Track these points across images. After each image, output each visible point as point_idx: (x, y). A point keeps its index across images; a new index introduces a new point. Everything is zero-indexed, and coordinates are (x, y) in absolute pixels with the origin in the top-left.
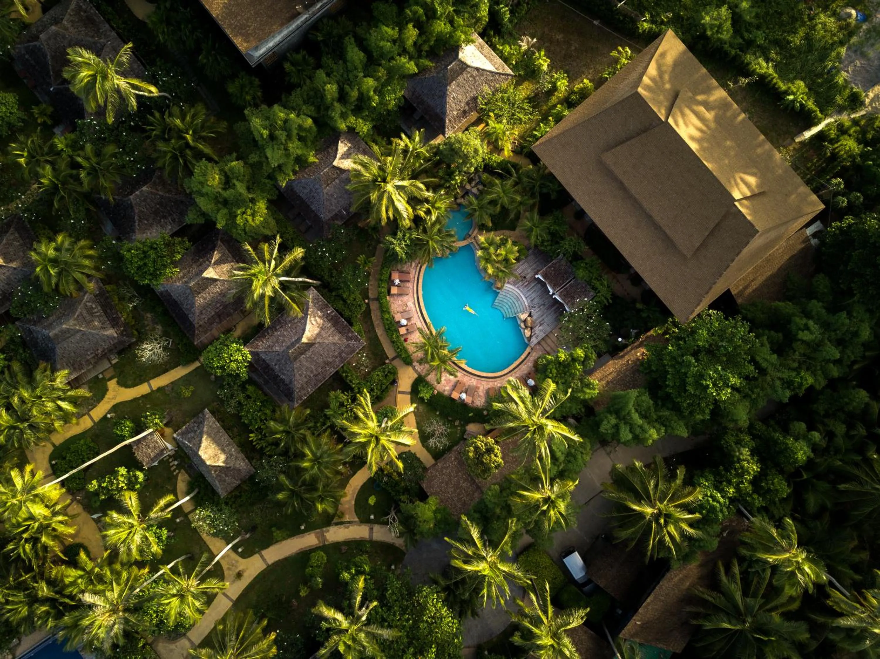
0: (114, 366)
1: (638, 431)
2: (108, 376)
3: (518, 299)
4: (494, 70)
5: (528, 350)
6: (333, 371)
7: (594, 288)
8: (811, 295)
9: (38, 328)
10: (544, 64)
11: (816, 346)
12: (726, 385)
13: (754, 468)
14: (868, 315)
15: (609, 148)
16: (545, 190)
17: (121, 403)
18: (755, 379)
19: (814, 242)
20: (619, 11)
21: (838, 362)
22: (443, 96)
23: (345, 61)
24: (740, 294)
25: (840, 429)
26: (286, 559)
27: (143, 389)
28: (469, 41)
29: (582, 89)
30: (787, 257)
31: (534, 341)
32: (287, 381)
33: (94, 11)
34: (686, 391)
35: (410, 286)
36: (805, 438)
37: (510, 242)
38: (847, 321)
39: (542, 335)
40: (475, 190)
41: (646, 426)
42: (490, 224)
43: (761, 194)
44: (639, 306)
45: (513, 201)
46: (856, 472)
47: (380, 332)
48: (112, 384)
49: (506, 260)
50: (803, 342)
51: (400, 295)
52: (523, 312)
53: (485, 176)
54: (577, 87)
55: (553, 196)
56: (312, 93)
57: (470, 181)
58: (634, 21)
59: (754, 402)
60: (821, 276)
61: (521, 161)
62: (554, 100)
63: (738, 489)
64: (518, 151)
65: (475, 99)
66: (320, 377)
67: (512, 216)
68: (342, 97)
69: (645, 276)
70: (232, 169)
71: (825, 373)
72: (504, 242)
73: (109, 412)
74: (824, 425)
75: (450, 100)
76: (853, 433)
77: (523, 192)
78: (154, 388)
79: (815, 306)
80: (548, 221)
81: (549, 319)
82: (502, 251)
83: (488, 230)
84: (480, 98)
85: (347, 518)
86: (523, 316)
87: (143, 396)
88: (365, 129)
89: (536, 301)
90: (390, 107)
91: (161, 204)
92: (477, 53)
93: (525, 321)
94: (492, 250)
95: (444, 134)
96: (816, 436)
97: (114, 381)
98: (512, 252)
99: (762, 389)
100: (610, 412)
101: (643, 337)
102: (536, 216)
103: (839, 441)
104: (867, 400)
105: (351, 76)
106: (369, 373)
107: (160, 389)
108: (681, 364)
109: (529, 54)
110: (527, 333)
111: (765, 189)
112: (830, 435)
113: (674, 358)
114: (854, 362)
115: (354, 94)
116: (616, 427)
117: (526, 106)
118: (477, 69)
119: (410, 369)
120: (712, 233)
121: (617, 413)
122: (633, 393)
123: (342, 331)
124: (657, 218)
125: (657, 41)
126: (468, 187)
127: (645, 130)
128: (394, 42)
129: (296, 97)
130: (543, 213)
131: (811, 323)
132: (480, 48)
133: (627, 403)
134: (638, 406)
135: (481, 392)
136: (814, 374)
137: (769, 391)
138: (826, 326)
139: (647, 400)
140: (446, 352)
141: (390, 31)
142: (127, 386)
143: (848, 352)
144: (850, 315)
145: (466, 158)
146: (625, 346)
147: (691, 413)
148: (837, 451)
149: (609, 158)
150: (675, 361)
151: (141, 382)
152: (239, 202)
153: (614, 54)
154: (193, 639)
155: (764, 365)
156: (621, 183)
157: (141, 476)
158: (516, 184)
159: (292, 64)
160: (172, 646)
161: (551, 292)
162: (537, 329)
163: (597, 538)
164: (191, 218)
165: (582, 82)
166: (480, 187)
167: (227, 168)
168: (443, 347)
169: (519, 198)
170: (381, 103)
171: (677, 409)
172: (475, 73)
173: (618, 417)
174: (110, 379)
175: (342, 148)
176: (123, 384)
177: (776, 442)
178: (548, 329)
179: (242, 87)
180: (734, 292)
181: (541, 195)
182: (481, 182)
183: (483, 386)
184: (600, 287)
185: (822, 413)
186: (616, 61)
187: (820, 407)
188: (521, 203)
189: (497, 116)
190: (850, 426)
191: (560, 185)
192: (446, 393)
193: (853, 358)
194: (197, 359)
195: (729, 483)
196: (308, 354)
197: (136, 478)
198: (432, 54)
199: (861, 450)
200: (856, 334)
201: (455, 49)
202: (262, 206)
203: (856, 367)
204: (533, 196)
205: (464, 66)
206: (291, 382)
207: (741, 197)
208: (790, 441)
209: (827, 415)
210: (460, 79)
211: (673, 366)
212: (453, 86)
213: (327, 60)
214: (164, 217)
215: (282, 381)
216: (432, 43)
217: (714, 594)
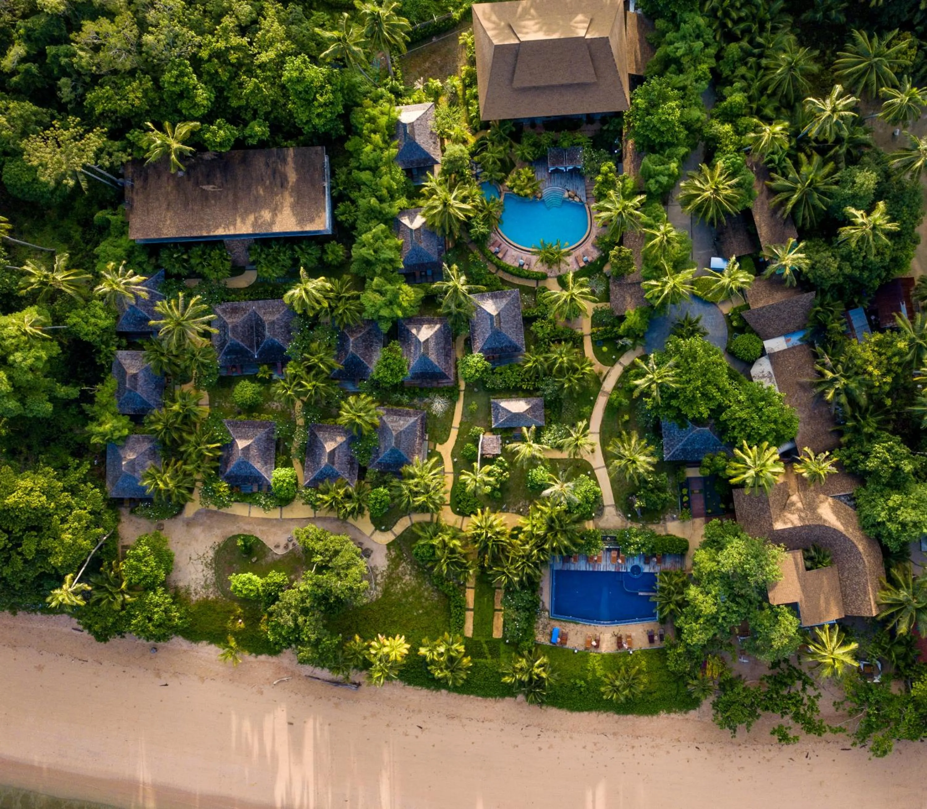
0: (430, 440)
1: (666, 172)
2: (432, 447)
3: (554, 192)
4: (423, 111)
5: (586, 206)
6: (520, 317)
7: (578, 144)
8: (663, 34)
9: (381, 456)
10: (437, 83)
11: (690, 50)
12: (673, 109)
13: (728, 127)
14: (692, 14)
15: (511, 81)
16: (507, 132)
17: (453, 450)
18: (685, 94)
19: (639, 11)
20: (439, 22)
21: (707, 45)
22: (418, 147)
23: (364, 184)
24: (638, 70)
25: (742, 70)
26: (603, 421)
27: (454, 433)
28: (399, 112)
29: (466, 73)
30: (636, 31)
31: (584, 199)
32: (508, 344)
33: (230, 304)
34: (663, 132)
35: (504, 245)
36: (734, 91)
37: (521, 170)
38: (687, 26)
39: (584, 193)
40: (478, 170)
41: (667, 166)
42: (503, 174)
43: (591, 21)
44: (605, 128)
45: (500, 152)
46: (767, 78)
47: (517, 281)
48: (439, 448)
49: (529, 179)
50: (683, 55)
51: (504, 255)
52: (564, 194)
53: (476, 159)
54: (463, 75)
55: (514, 129)
56: (366, 215)
57: (472, 168)
58: (450, 18)
59: (696, 104)
60: (657, 21)
61: (481, 134)
62: (460, 93)
63: (733, 143)
64: (474, 131)
65: (431, 132)
66: (519, 326)
67: (508, 159)
68: (381, 200)
69: (591, 111)
70: (377, 285)
71: (709, 57)
72: (519, 174)
73: (453, 459)
74: (736, 77)
75: (423, 146)
76: (749, 65)
77: (500, 143)
78: (458, 426)
79: (670, 36)
80: (525, 141)
81: (577, 182)
82: (523, 177)
83: (506, 177)
84: (434, 130)
85: (605, 373)
86: (566, 195)
87: (458, 436)
88: (405, 203)
89: (563, 182)
90: (403, 180)
91: (364, 341)
92: (408, 113)
93: (570, 196)
94: (518, 182)
95: (437, 163)
96: (737, 85)
97: (438, 445)
98: (527, 173)
99: (693, 94)
100: (647, 181)
101: (623, 138)
102: (517, 146)
103: (749, 75)
104: (737, 45)
105: (374, 187)
106: (535, 301)
107: (461, 424)
108: (648, 125)
109: (427, 87)
110: (577, 199)
111: (590, 17)
112: (743, 77)
113: (643, 127)
114: (714, 37)
115: (385, 192)
116: (657, 182)
117: (454, 109)
118: (418, 119)
119: (550, 280)
120: (592, 60)
121: (650, 177)
122: (646, 160)
123: (502, 296)
124: (564, 82)
125: (474, 15)
126: (474, 172)
127: (517, 56)
128: (374, 150)
129: (360, 225)
130: (519, 141)
131: (676, 45)
132: (407, 110)
133: (648, 167)
134: (654, 163)
135: (591, 249)
136: (704, 62)
137: (696, 91)
138: (684, 38)
139: (655, 157)
140: (554, 247)
141: (368, 148)
142: (446, 441)
143: (705, 36)
144: (685, 22)
145: (461, 158)
146: (621, 151)
147: (677, 139)
148: (752, 80)
149: (517, 84)
150: (645, 126)
151: (449, 431)
152: (396, 295)
153: (461, 42)
154: (610, 503)
155: (681, 84)
156: (534, 87)
157: (501, 458)
158: (493, 144)
159: (343, 214)
160: (605, 517)
161: (563, 168)
162: (579, 193)
163: (715, 244)
164: (385, 327)
165: (461, 71)
166: (479, 166)
167: (374, 288)
168: (551, 247)
169: (501, 148)
170: (398, 183)
171: (670, 145)
172: (419, 122)
173: (653, 178)
174: (435, 447)
175: (405, 221)
176: (443, 442)
177: (726, 108)
178: (583, 187)
179: (333, 252)
180: (634, 73)
181: (508, 135)
182: (477, 163)
183: (588, 246)
184: (580, 140)
185: (730, 73)
186: (465, 44)
187: (726, 72)
188: (505, 150)
189: (449, 128)
190: (746, 64)
191: (510, 120)
192: (577, 269)
193: (711, 37)
194: (459, 391)
195: (727, 146)
196: (502, 320)
197: (501, 461)
198: (392, 137)
199: (759, 67)
200: (698, 26)
201: (398, 122)
202: (406, 287)
203: (718, 38)
204: (506, 140)
205: (412, 124)
206: (510, 342)
207: (585, 31)
208: (729, 99)
209: (733, 72)
210: (417, 132)
211: (647, 130)
212: (417, 138)
213: (354, 195)
214: (371, 346)
215: (506, 346)
216: (387, 133)
217: (779, 195)
